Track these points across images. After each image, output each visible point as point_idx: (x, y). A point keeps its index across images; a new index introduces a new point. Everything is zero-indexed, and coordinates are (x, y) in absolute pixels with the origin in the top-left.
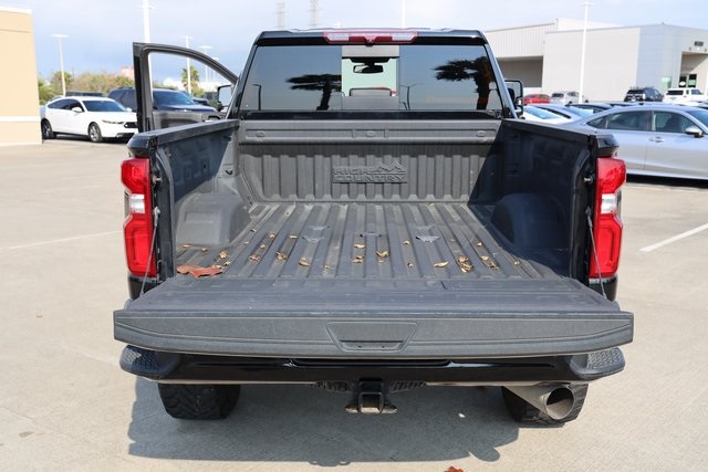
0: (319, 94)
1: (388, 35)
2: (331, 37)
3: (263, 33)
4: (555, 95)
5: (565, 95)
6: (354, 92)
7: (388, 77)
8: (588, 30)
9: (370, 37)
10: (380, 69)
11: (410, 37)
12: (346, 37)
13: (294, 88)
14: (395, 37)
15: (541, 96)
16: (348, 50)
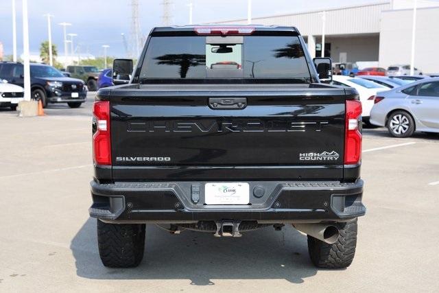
0: (177, 68)
1: (236, 30)
2: (199, 31)
3: (155, 28)
4: (391, 69)
5: (400, 68)
6: (214, 66)
7: (236, 56)
8: (417, 9)
9: (225, 31)
10: (230, 50)
11: (250, 31)
12: (209, 31)
13: (160, 63)
14: (240, 31)
15: (378, 69)
16: (210, 39)
